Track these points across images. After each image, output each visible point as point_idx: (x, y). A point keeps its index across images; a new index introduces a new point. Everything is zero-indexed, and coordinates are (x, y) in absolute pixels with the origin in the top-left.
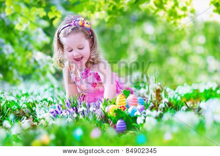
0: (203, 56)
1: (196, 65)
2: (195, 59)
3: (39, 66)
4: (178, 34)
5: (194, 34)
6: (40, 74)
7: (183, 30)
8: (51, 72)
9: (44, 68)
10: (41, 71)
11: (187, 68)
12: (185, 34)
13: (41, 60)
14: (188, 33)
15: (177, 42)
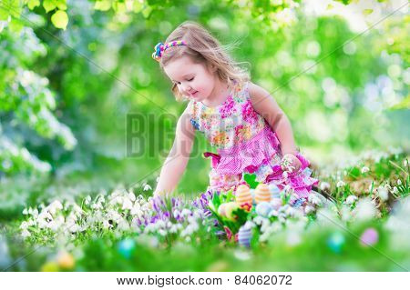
0: (316, 79)
1: (303, 94)
2: (301, 84)
3: (27, 96)
4: (271, 39)
5: (299, 39)
6: (29, 111)
7: (280, 31)
8: (48, 107)
9: (36, 100)
10: (29, 105)
11: (287, 99)
12: (284, 39)
13: (31, 85)
14: (289, 37)
15: (269, 53)
